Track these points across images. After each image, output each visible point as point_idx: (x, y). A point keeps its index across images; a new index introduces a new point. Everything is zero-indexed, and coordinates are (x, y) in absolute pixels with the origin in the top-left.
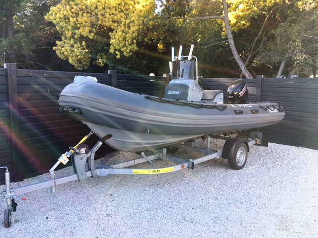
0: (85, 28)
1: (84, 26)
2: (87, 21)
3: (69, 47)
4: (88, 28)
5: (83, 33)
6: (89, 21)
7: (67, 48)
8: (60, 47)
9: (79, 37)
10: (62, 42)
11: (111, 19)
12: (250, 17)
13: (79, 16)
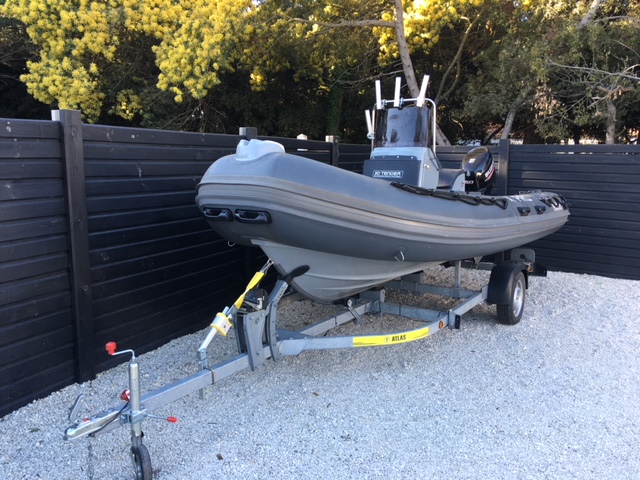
0: (95, 34)
1: (92, 31)
2: (100, 19)
3: (60, 75)
4: (101, 34)
5: (90, 45)
6: (104, 20)
7: (55, 77)
8: (36, 75)
9: (81, 55)
10: (41, 64)
11: (154, 18)
12: (439, 25)
13: (82, 8)
